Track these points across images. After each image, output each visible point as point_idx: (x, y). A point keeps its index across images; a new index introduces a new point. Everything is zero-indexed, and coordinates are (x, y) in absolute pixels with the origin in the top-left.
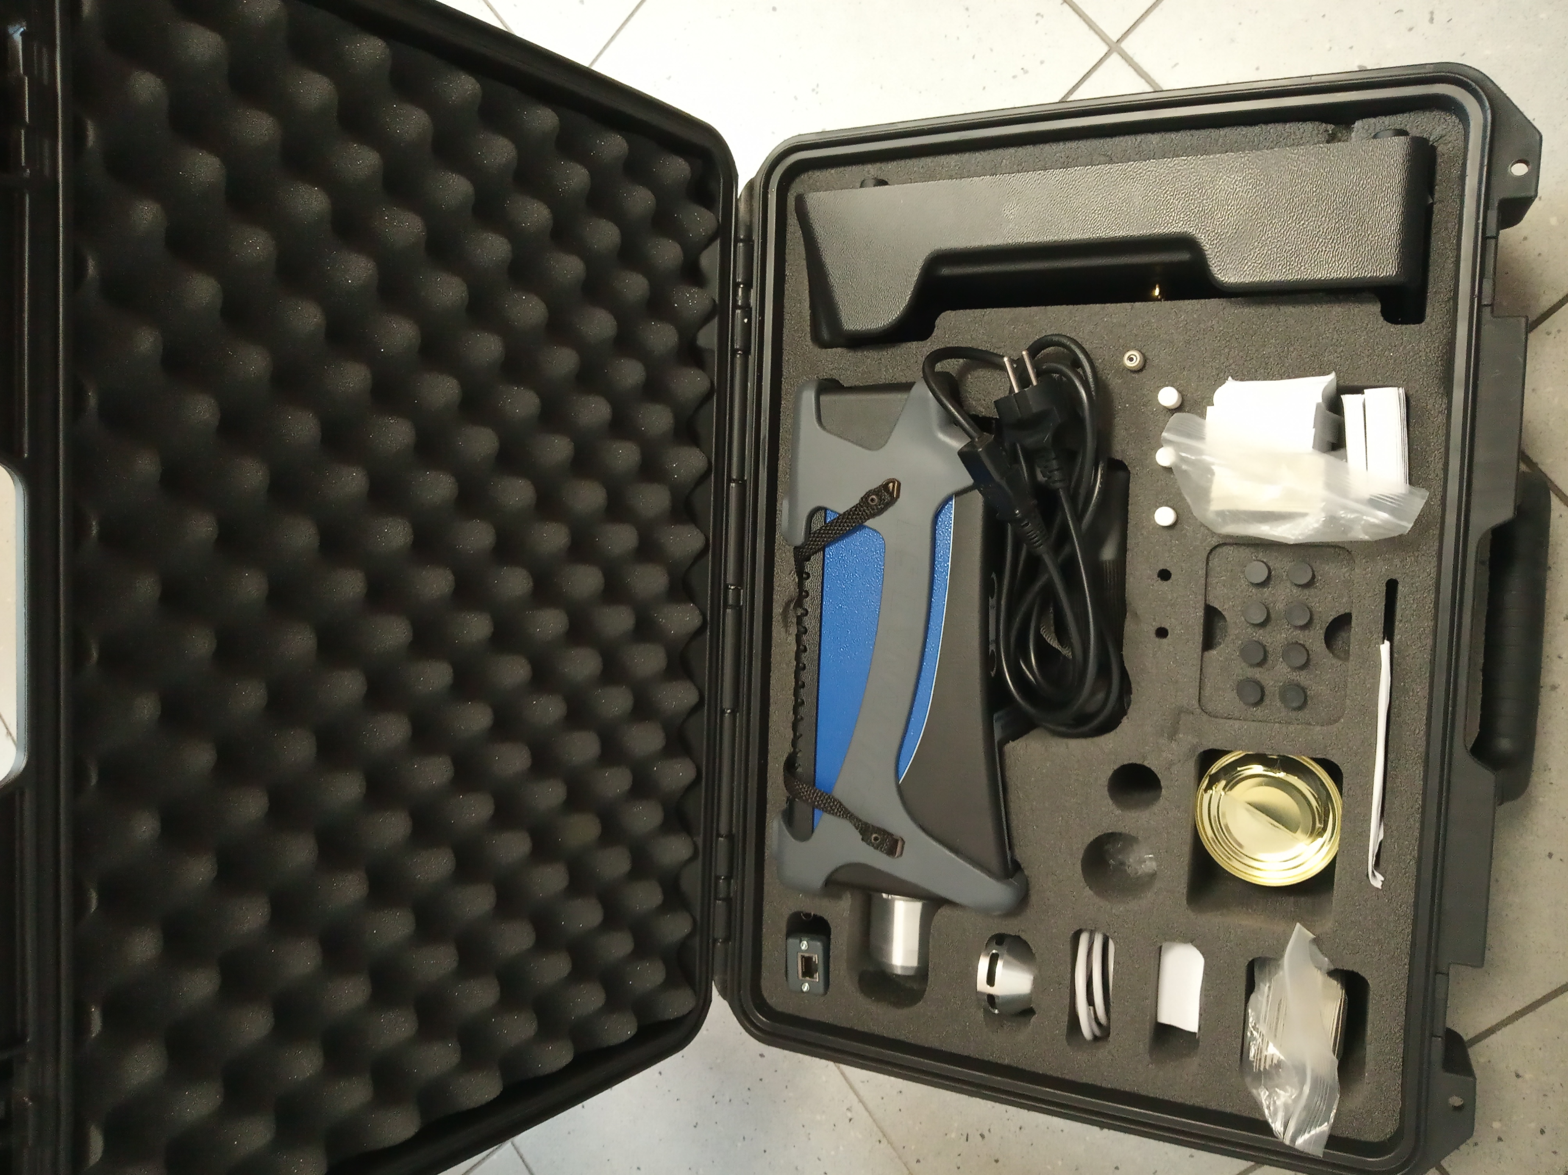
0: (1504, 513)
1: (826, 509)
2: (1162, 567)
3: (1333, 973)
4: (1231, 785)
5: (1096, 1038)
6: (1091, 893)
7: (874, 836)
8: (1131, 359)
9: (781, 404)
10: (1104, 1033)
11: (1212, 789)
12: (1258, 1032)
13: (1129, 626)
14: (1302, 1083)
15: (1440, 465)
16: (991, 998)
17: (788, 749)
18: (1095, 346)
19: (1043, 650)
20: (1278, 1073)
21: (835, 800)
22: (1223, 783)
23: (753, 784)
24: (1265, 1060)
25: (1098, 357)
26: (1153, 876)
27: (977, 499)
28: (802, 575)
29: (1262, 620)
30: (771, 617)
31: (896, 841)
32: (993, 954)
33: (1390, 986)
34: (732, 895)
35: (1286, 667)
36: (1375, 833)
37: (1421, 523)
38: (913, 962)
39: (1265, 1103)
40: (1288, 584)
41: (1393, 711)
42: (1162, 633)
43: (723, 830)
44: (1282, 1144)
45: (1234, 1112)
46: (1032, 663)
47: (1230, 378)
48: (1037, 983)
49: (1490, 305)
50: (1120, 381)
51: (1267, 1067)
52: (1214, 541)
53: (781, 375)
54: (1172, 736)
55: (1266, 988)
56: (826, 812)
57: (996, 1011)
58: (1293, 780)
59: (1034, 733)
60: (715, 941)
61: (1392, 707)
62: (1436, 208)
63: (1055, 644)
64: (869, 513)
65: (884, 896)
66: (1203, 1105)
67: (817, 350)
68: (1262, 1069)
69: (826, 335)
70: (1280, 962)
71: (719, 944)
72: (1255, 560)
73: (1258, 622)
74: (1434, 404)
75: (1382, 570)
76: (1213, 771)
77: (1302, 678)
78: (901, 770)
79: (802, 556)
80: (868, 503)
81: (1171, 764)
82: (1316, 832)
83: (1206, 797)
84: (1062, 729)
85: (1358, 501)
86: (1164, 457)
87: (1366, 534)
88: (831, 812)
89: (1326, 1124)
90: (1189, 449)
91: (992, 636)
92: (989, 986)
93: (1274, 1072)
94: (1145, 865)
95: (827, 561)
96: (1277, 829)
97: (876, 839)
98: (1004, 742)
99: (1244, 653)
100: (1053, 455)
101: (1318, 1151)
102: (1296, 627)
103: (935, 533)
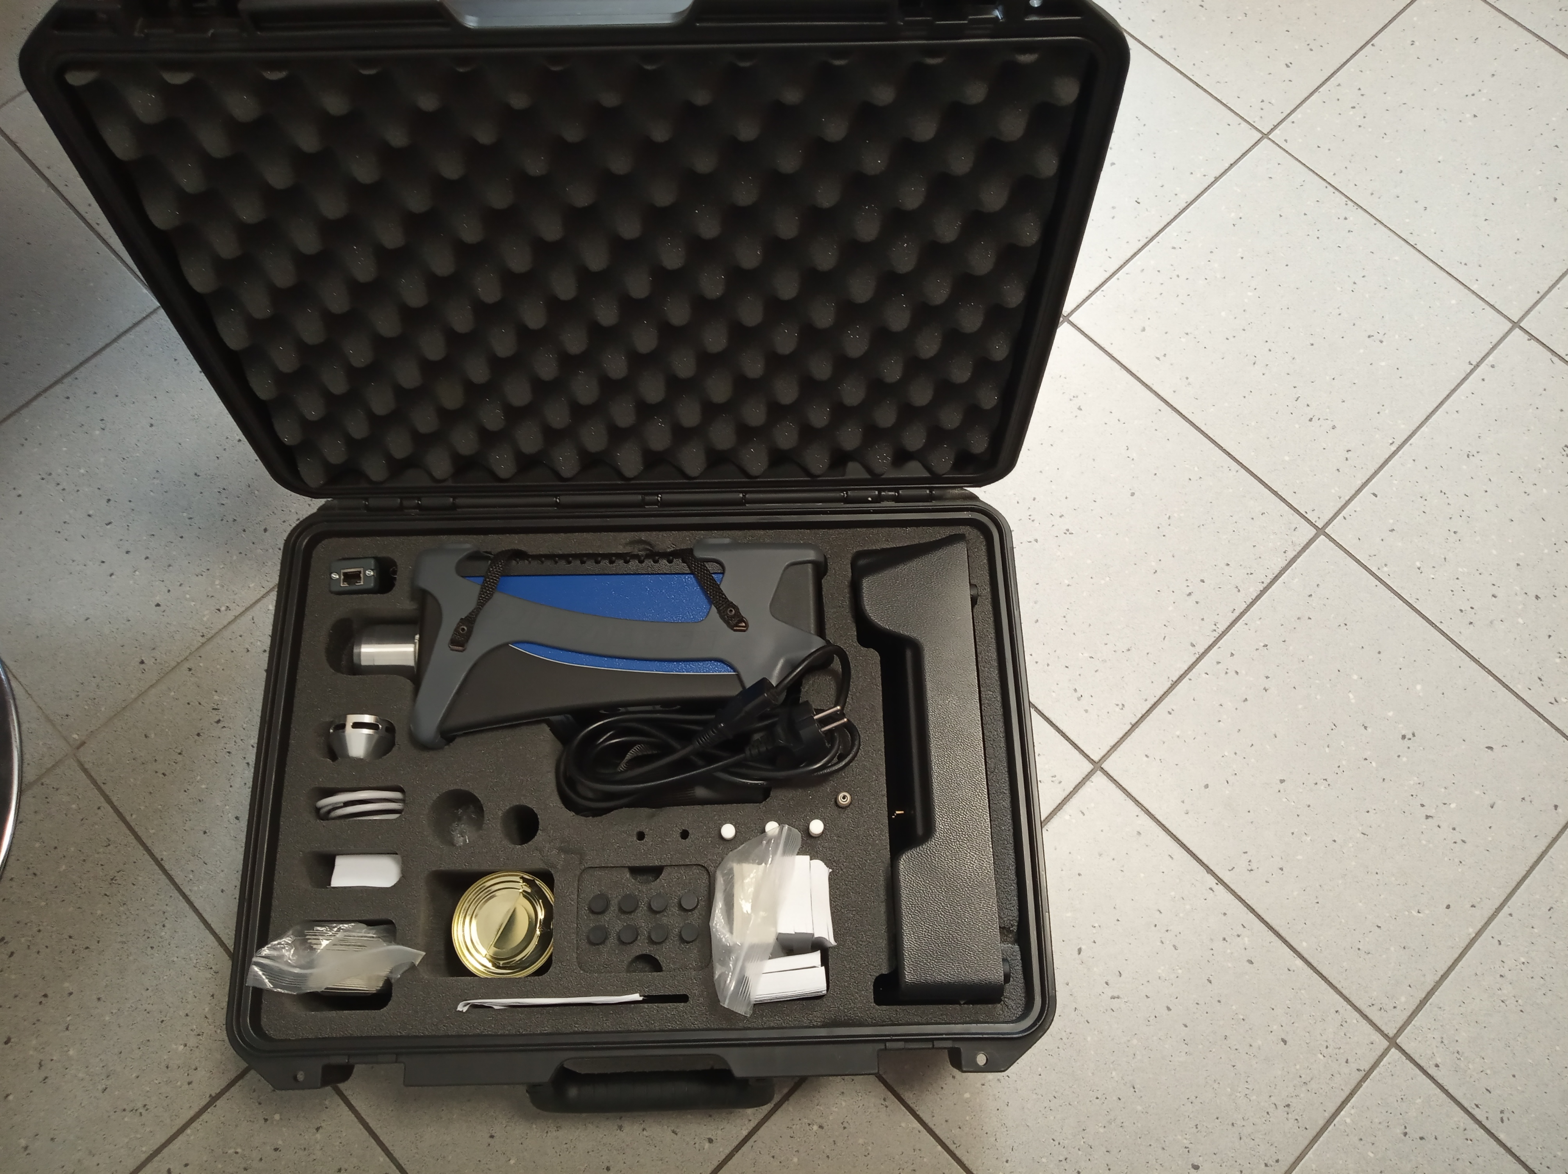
0: (739, 1072)
1: (723, 573)
2: (690, 832)
3: (388, 984)
4: (526, 895)
5: (318, 810)
6: (435, 798)
7: (466, 628)
8: (844, 797)
9: (807, 529)
10: (324, 816)
11: (523, 882)
12: (337, 931)
13: (645, 811)
14: (301, 967)
15: (772, 1024)
16: (343, 726)
17: (532, 551)
18: (855, 770)
19: (622, 749)
20: (305, 949)
21: (492, 595)
22: (529, 890)
23: (500, 524)
24: (315, 939)
25: (846, 773)
26: (452, 843)
27: (734, 691)
28: (670, 556)
29: (654, 909)
30: (637, 531)
31: (462, 646)
32: (378, 725)
33: (383, 1024)
34: (406, 511)
35: (620, 929)
36: (498, 1003)
37: (730, 1014)
38: (364, 662)
39: (282, 941)
40: (681, 925)
41: (591, 1008)
42: (641, 836)
43: (459, 501)
44: (252, 956)
45: (271, 919)
46: (612, 740)
47: (831, 870)
48: (357, 760)
49: (886, 1047)
50: (828, 790)
51: (309, 941)
52: (711, 869)
53: (829, 528)
54: (561, 850)
55: (371, 935)
56: (482, 588)
57: (331, 731)
58: (535, 942)
59: (559, 745)
60: (366, 499)
61: (594, 1007)
62: (957, 1007)
63: (629, 756)
64: (721, 609)
65: (417, 637)
66: (275, 895)
67: (850, 556)
68: (307, 937)
69: (862, 562)
70: (393, 943)
71: (364, 502)
72: (698, 899)
73: (652, 906)
74: (817, 1016)
75: (694, 991)
76: (537, 882)
77: (612, 940)
78: (520, 645)
79: (685, 555)
80: (728, 608)
81: (541, 851)
82: (495, 960)
83: (517, 879)
84: (562, 767)
85: (743, 969)
86: (772, 827)
87: (720, 976)
88: (482, 592)
89: (272, 986)
90: (777, 845)
91: (631, 709)
92: (351, 724)
93: (307, 945)
94: (460, 837)
95: (683, 576)
96: (496, 933)
97: (463, 629)
98: (549, 723)
99: (627, 897)
100: (770, 748)
101: (250, 982)
102: (649, 933)
103: (708, 661)
